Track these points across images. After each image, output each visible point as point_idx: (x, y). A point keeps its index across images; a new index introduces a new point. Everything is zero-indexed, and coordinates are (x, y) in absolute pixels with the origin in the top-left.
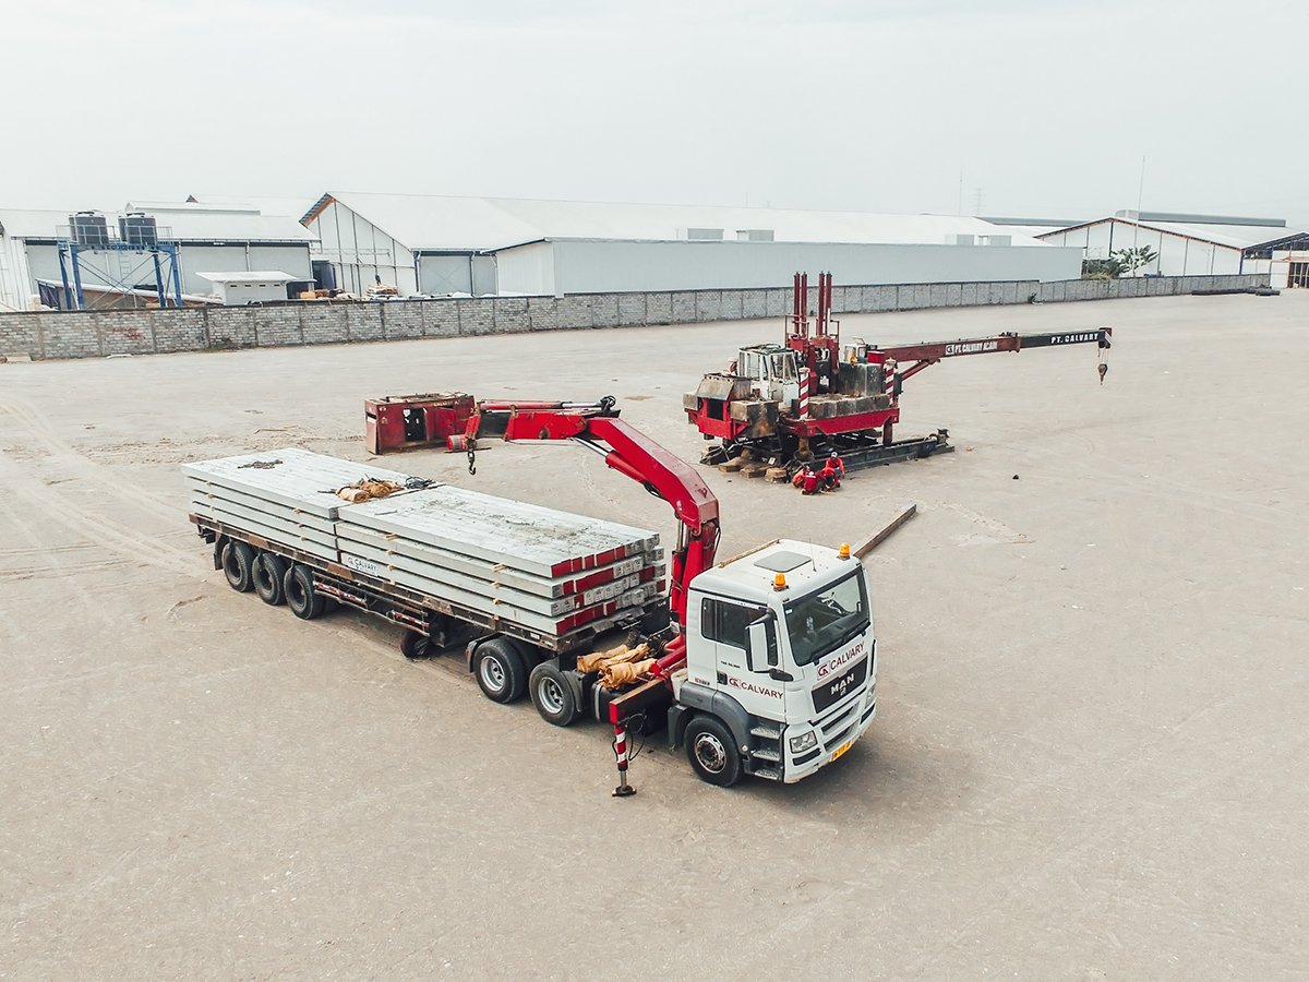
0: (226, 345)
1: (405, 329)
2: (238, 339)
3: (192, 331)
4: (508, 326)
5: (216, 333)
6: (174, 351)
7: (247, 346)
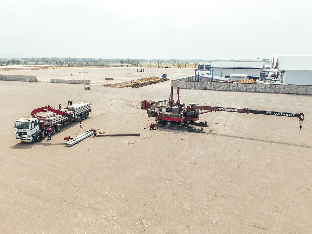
0: (206, 89)
1: (242, 89)
2: (208, 88)
3: (201, 86)
4: (269, 91)
5: (205, 86)
6: (197, 89)
7: (209, 90)
